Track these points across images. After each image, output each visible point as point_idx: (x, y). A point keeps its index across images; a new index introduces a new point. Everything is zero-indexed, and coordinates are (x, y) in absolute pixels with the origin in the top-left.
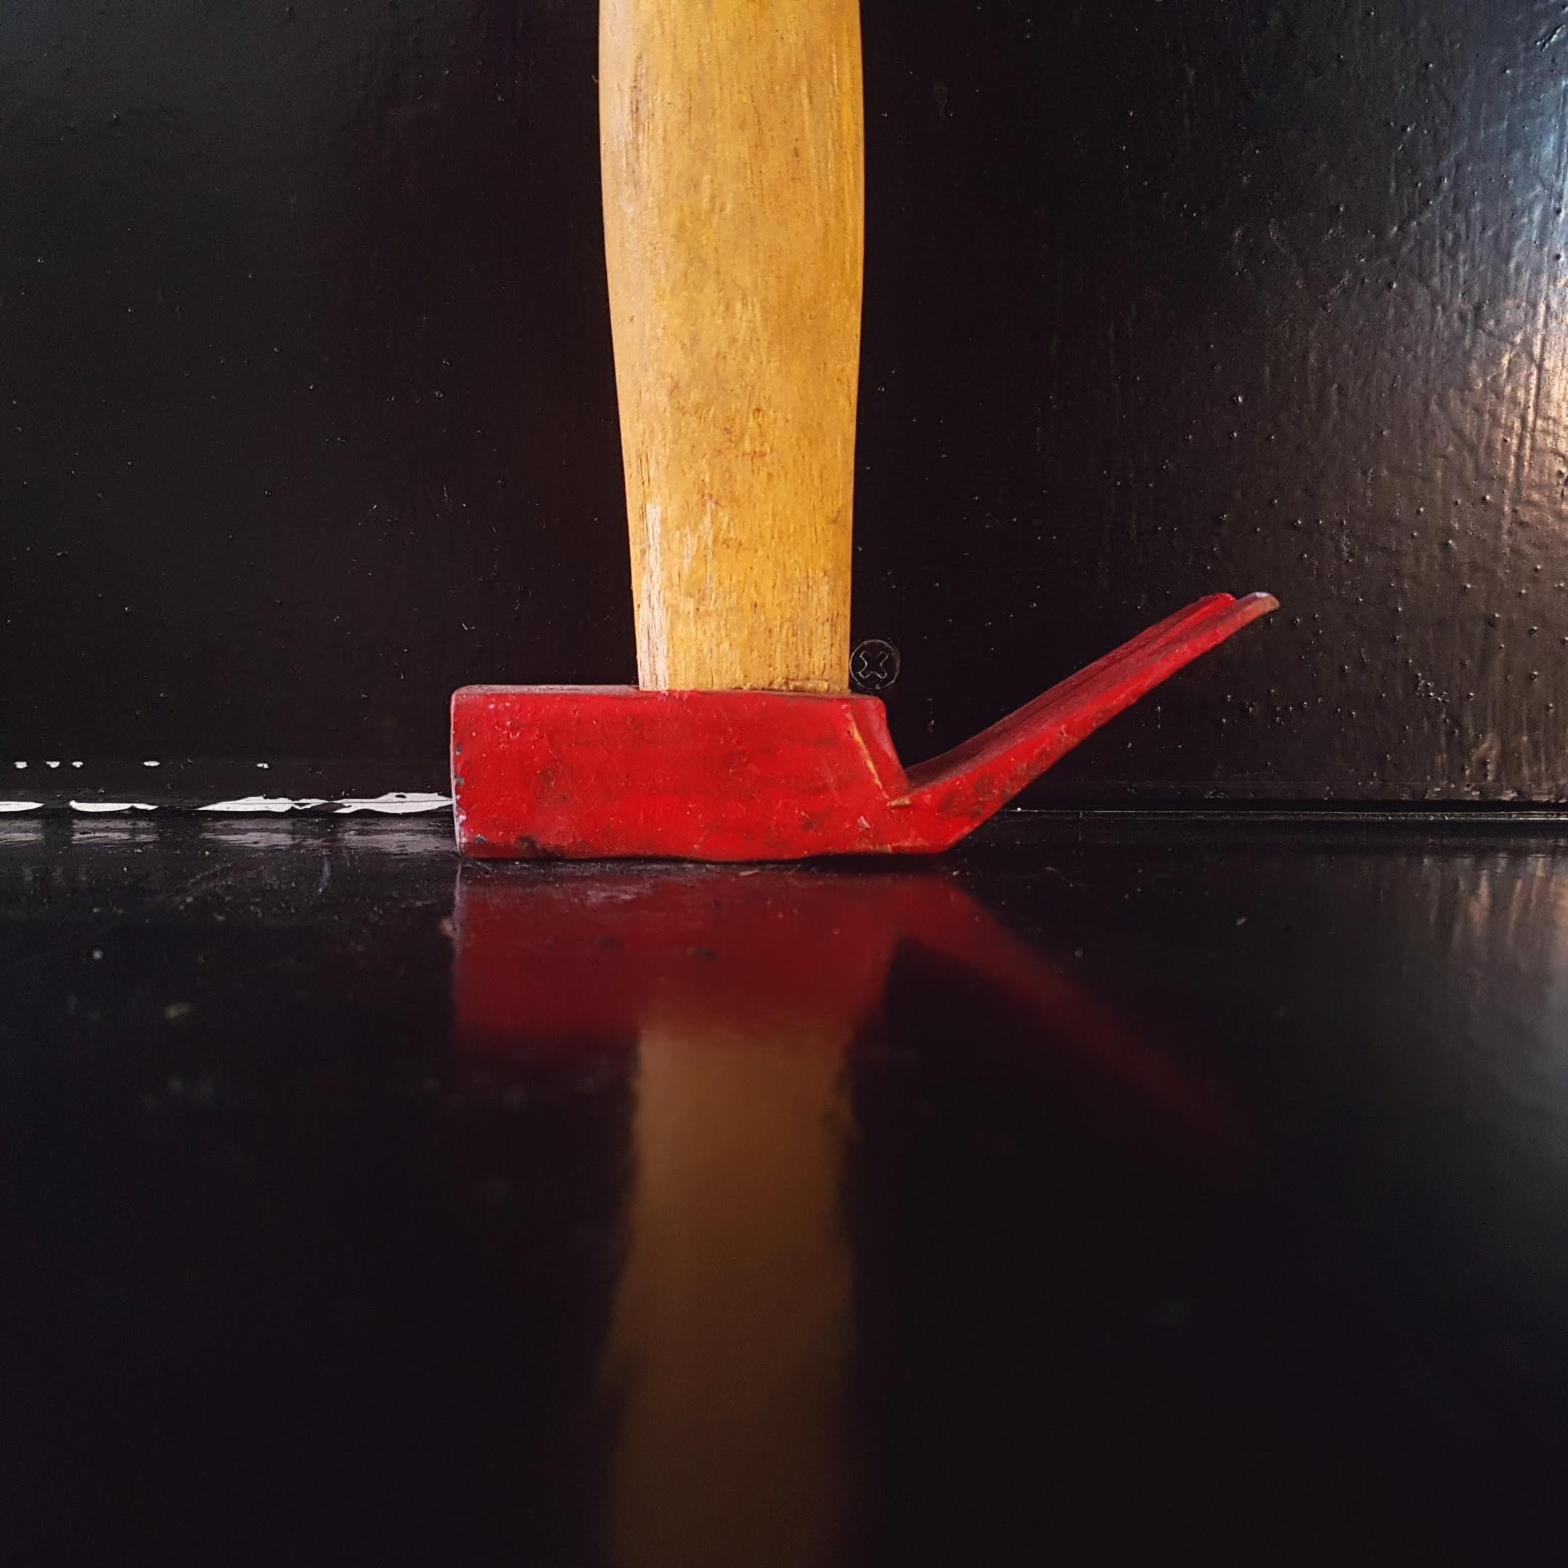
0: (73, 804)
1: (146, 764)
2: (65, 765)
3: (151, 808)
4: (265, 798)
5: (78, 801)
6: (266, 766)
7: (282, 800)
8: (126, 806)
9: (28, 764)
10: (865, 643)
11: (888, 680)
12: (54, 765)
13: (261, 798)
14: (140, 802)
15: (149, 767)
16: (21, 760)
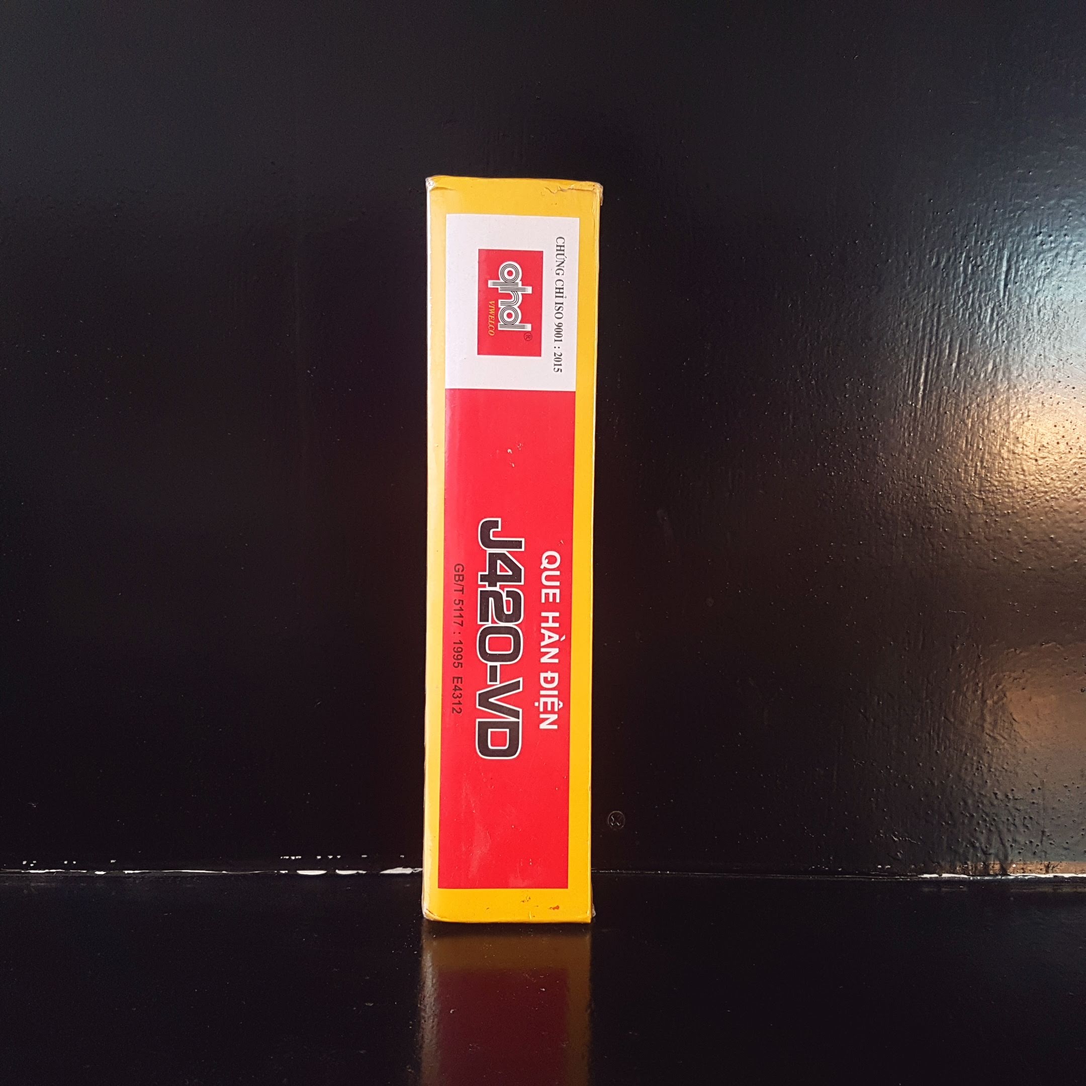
0: (338, 872)
1: (363, 856)
2: (335, 857)
3: (364, 872)
4: (404, 868)
5: (339, 870)
6: (403, 856)
7: (409, 869)
8: (354, 872)
9: (322, 857)
10: (613, 812)
11: (620, 826)
12: (331, 857)
13: (401, 869)
14: (361, 870)
15: (364, 858)
16: (319, 855)
